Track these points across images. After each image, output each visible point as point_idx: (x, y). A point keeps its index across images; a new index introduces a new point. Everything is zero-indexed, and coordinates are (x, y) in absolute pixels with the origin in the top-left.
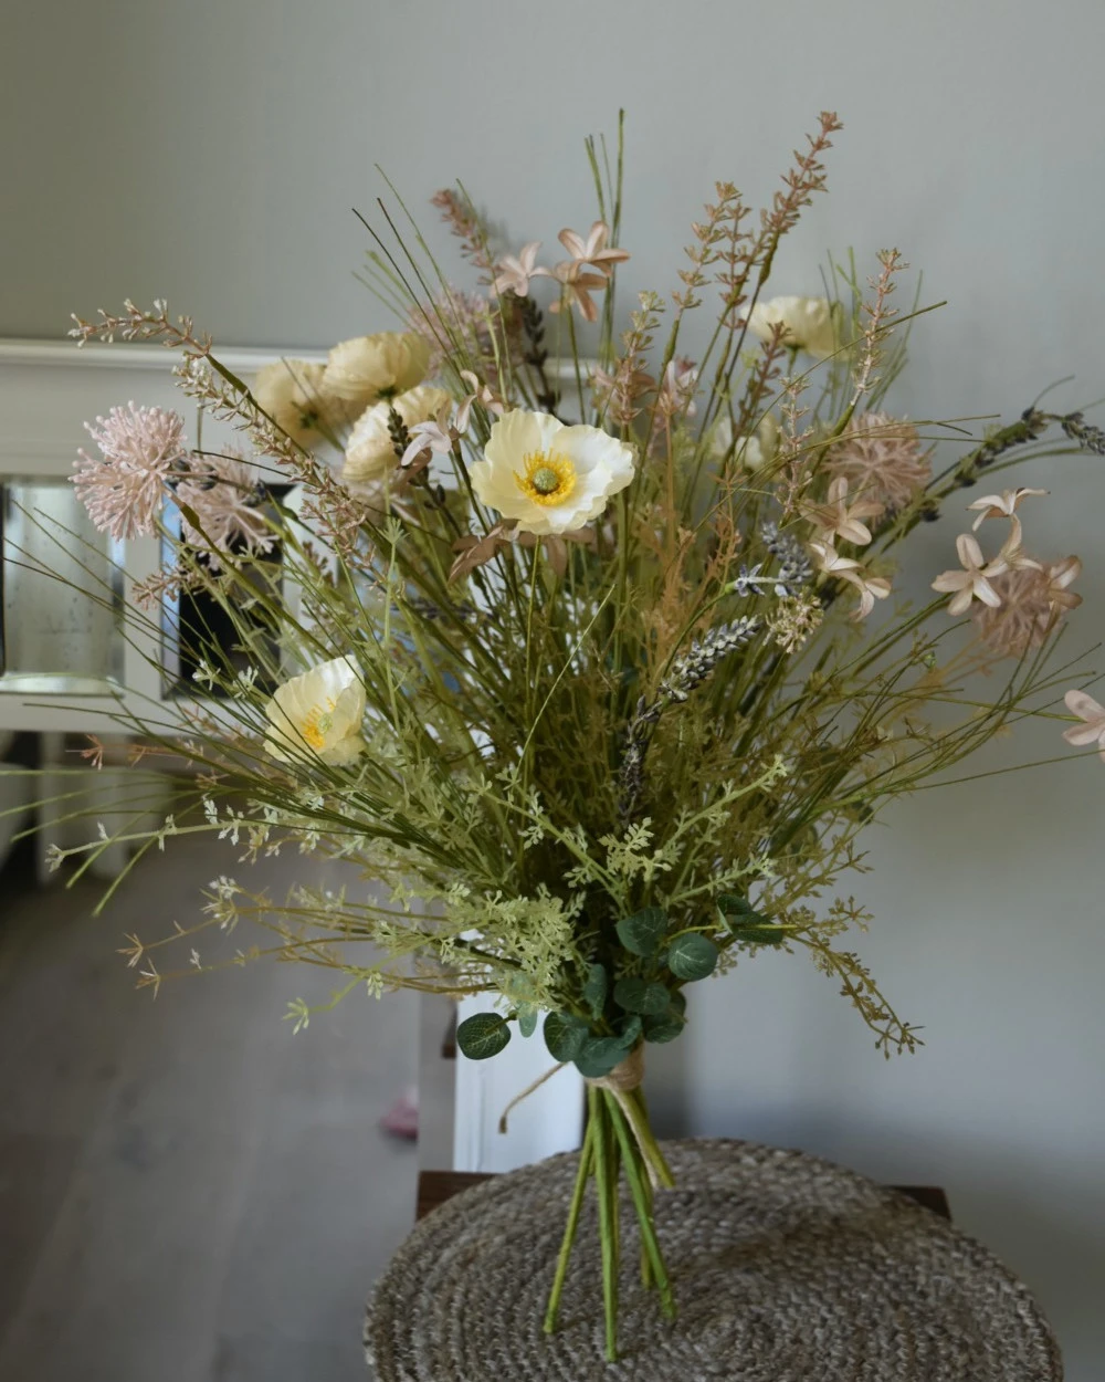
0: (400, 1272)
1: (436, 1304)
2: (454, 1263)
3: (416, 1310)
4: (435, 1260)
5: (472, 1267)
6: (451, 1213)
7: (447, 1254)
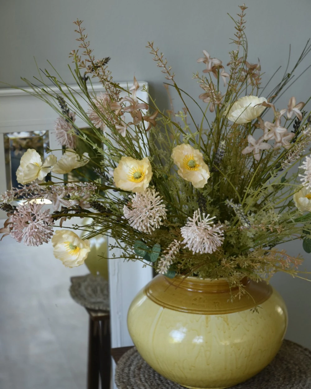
0: (121, 374)
1: (137, 380)
2: (136, 370)
3: (132, 383)
4: (129, 370)
5: (142, 370)
6: (127, 358)
7: (132, 368)
